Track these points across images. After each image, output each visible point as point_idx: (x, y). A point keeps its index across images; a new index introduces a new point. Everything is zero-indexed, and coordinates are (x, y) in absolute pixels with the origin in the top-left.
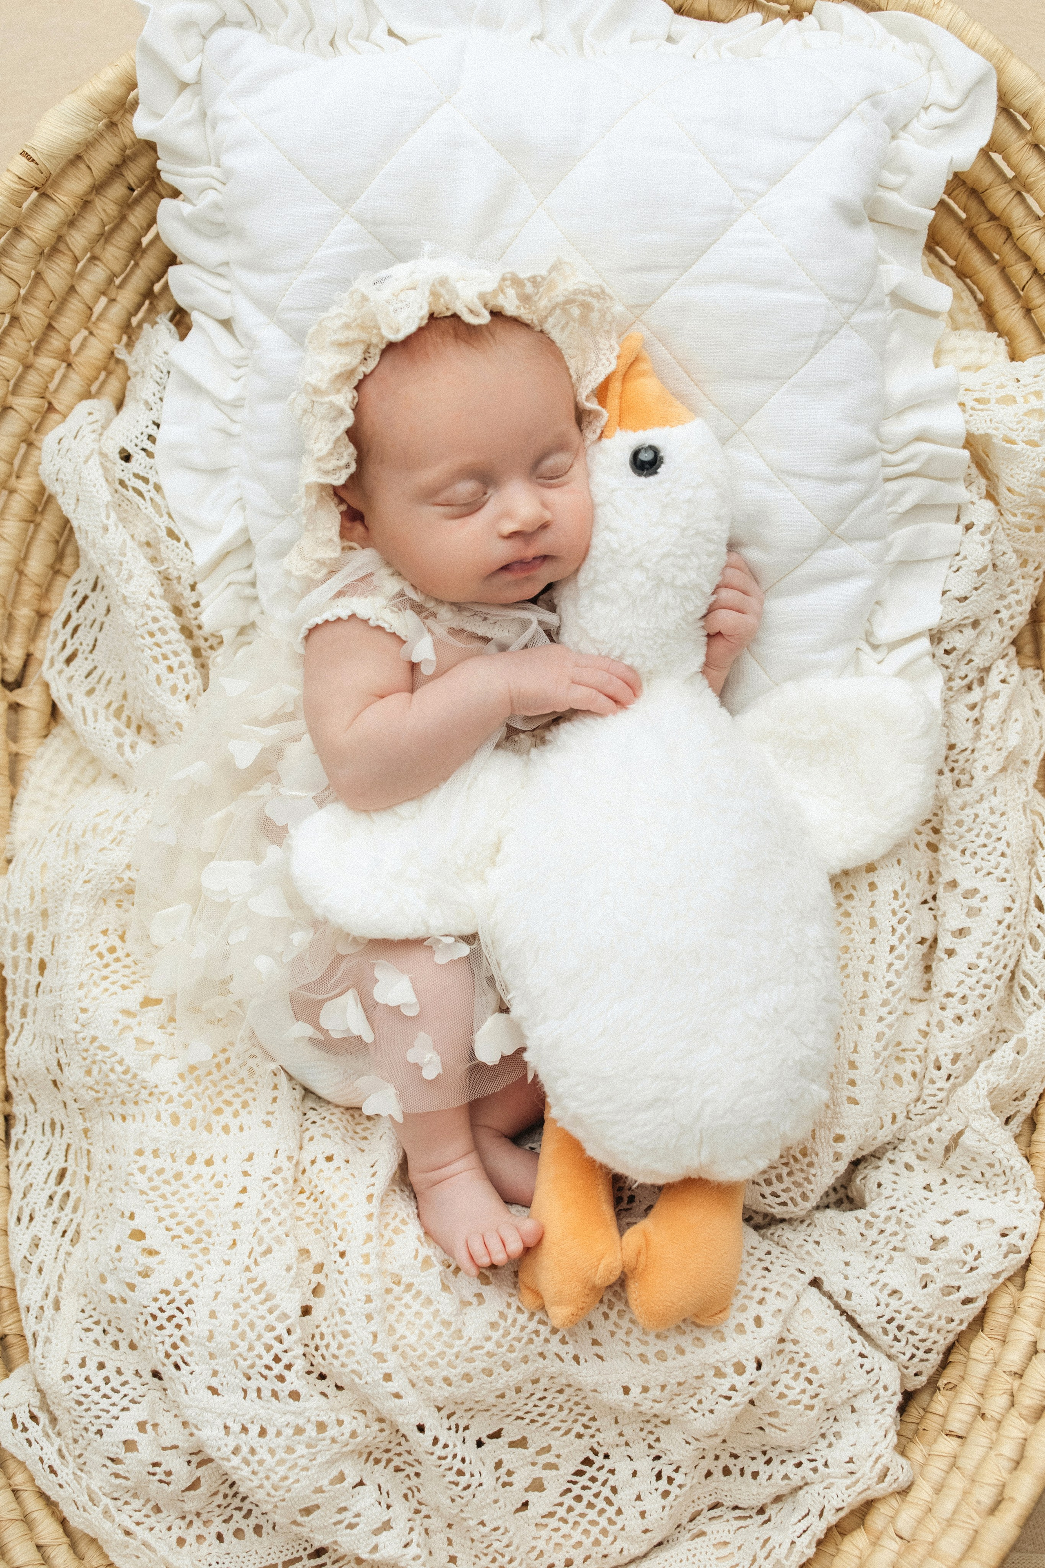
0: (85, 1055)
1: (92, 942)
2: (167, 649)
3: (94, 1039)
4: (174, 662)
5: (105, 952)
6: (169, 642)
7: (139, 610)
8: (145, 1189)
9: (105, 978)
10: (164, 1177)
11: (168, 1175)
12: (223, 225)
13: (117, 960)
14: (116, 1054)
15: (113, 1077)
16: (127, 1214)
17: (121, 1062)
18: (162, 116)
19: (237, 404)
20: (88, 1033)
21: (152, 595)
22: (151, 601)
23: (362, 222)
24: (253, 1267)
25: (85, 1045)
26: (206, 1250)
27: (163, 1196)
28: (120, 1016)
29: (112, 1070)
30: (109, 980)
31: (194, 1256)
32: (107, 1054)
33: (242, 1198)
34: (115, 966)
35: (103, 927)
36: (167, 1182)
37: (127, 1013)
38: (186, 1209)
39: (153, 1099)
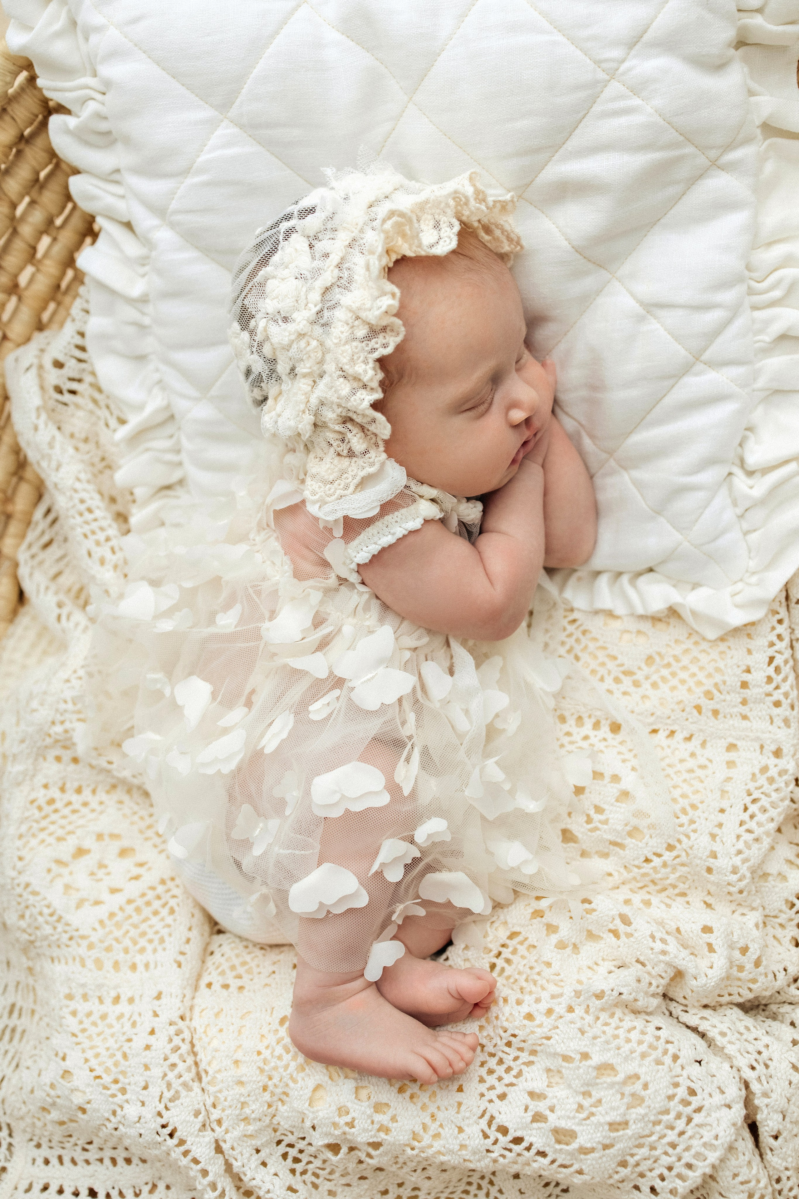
0: (19, 900)
1: (33, 796)
2: (94, 526)
3: (27, 885)
4: (101, 536)
5: (44, 805)
6: (95, 520)
7: (68, 494)
8: (76, 1031)
9: (43, 830)
10: (92, 1018)
11: (95, 1017)
12: (109, 133)
13: (56, 811)
14: (45, 899)
15: (40, 919)
16: (61, 1055)
17: (48, 907)
18: (31, 29)
19: (144, 300)
20: (23, 879)
21: (78, 479)
22: (78, 485)
23: (241, 127)
24: (164, 1112)
25: (19, 890)
26: (123, 1091)
27: (90, 1038)
28: (54, 866)
29: (41, 914)
30: (47, 832)
31: (114, 1096)
32: (38, 898)
33: (152, 1040)
34: (54, 817)
35: (44, 781)
36: (94, 1024)
37: (59, 862)
38: (108, 1049)
39: (73, 943)
